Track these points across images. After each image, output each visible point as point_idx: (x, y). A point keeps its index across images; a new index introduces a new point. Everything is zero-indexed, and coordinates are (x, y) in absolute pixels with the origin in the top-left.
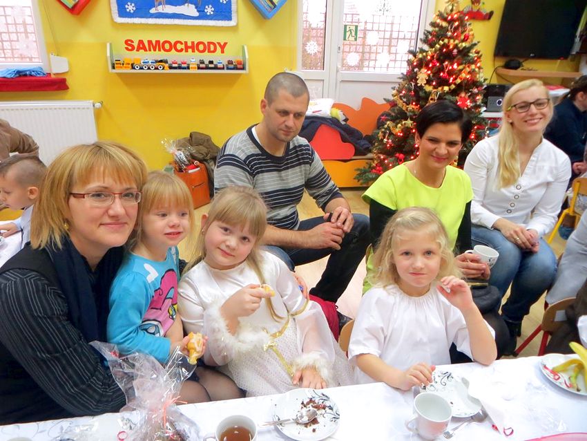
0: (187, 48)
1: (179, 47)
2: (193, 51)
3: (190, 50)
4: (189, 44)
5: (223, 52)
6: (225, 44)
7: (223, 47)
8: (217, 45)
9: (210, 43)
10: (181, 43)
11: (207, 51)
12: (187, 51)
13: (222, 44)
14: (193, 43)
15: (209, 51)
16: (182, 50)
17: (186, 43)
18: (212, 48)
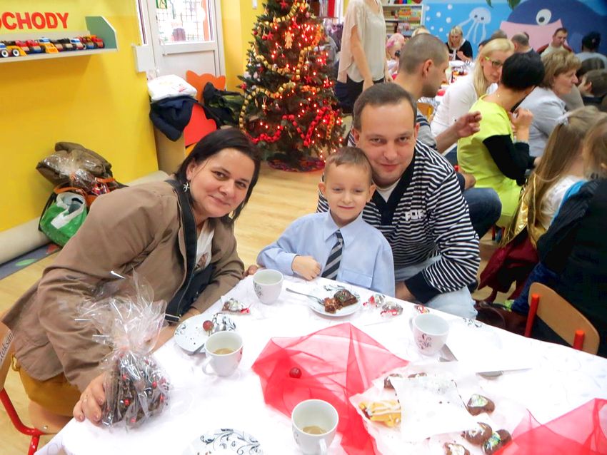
0: (21, 22)
1: (10, 21)
2: (30, 27)
3: (25, 26)
4: (23, 17)
5: (65, 26)
6: (66, 15)
7: (64, 19)
8: (56, 16)
9: (48, 15)
10: (12, 16)
11: (46, 25)
12: (21, 27)
13: (63, 15)
14: (27, 15)
15: (50, 27)
16: (14, 27)
17: (18, 15)
18: (52, 22)
